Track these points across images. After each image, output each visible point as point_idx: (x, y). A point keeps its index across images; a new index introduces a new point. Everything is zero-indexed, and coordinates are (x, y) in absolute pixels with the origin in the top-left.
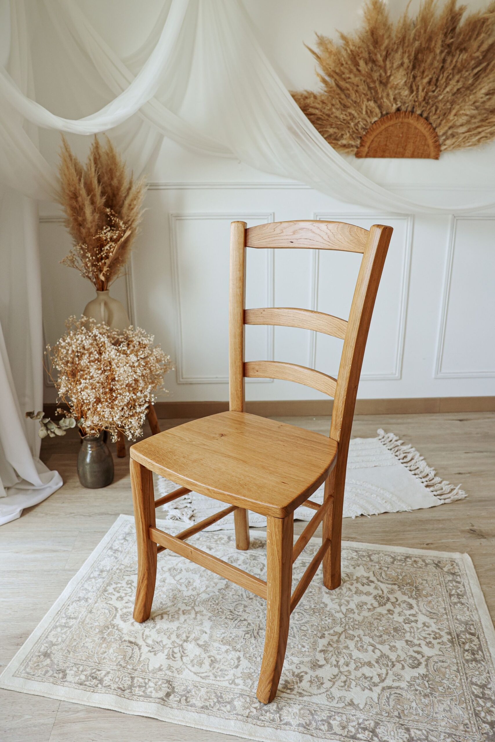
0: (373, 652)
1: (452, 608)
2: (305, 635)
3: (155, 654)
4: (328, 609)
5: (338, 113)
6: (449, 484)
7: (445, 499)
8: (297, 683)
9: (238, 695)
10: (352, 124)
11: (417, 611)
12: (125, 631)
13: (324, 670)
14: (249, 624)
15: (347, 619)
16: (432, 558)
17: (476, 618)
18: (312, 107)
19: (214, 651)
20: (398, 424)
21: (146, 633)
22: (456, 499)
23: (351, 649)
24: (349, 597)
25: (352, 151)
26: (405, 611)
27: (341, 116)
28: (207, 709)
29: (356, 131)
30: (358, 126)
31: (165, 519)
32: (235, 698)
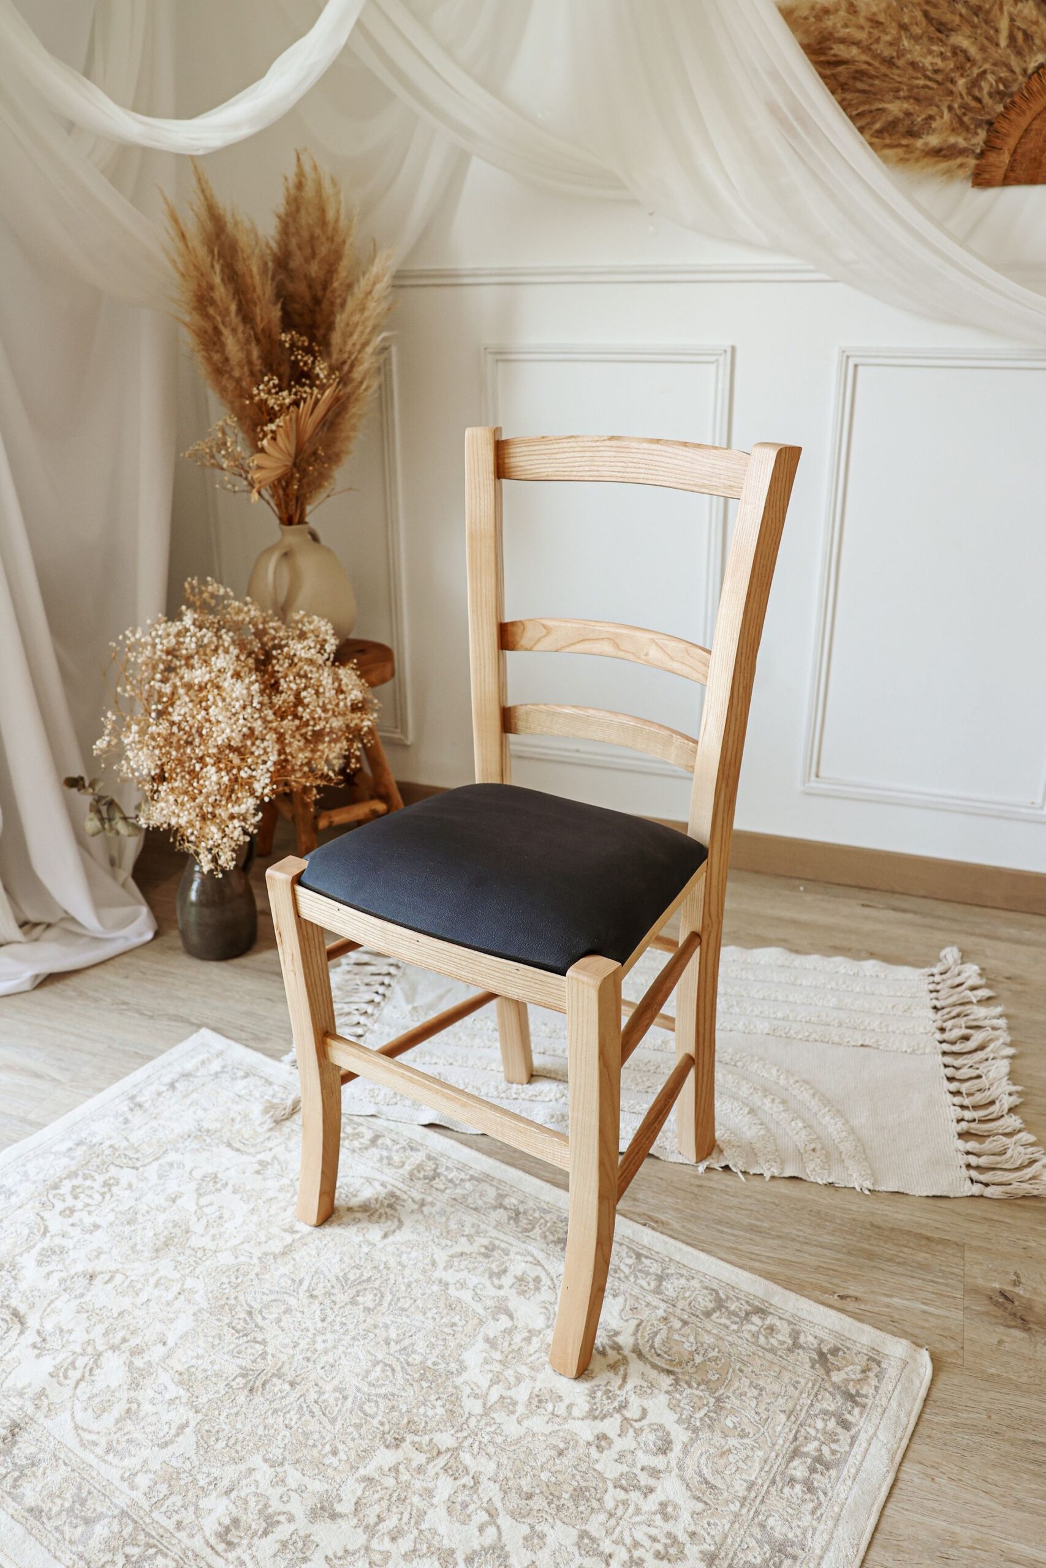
0: (481, 1529)
1: (773, 1490)
2: (358, 1427)
3: (38, 1356)
4: (459, 1381)
5: (915, 51)
6: (1032, 1145)
7: (987, 1185)
8: (255, 1534)
9: (116, 1512)
10: (961, 82)
11: (673, 1463)
12: (23, 1286)
13: (334, 1527)
14: (264, 1355)
15: (483, 1422)
16: (822, 1334)
17: (816, 1544)
18: (842, 41)
19: (149, 1391)
20: (1019, 942)
21: (58, 1304)
22: (1022, 1193)
23: (435, 1501)
24: (532, 1368)
25: (961, 166)
26: (640, 1454)
27: (927, 62)
28: (38, 1518)
29: (973, 104)
30: (981, 89)
31: (280, 1061)
32: (107, 1516)
